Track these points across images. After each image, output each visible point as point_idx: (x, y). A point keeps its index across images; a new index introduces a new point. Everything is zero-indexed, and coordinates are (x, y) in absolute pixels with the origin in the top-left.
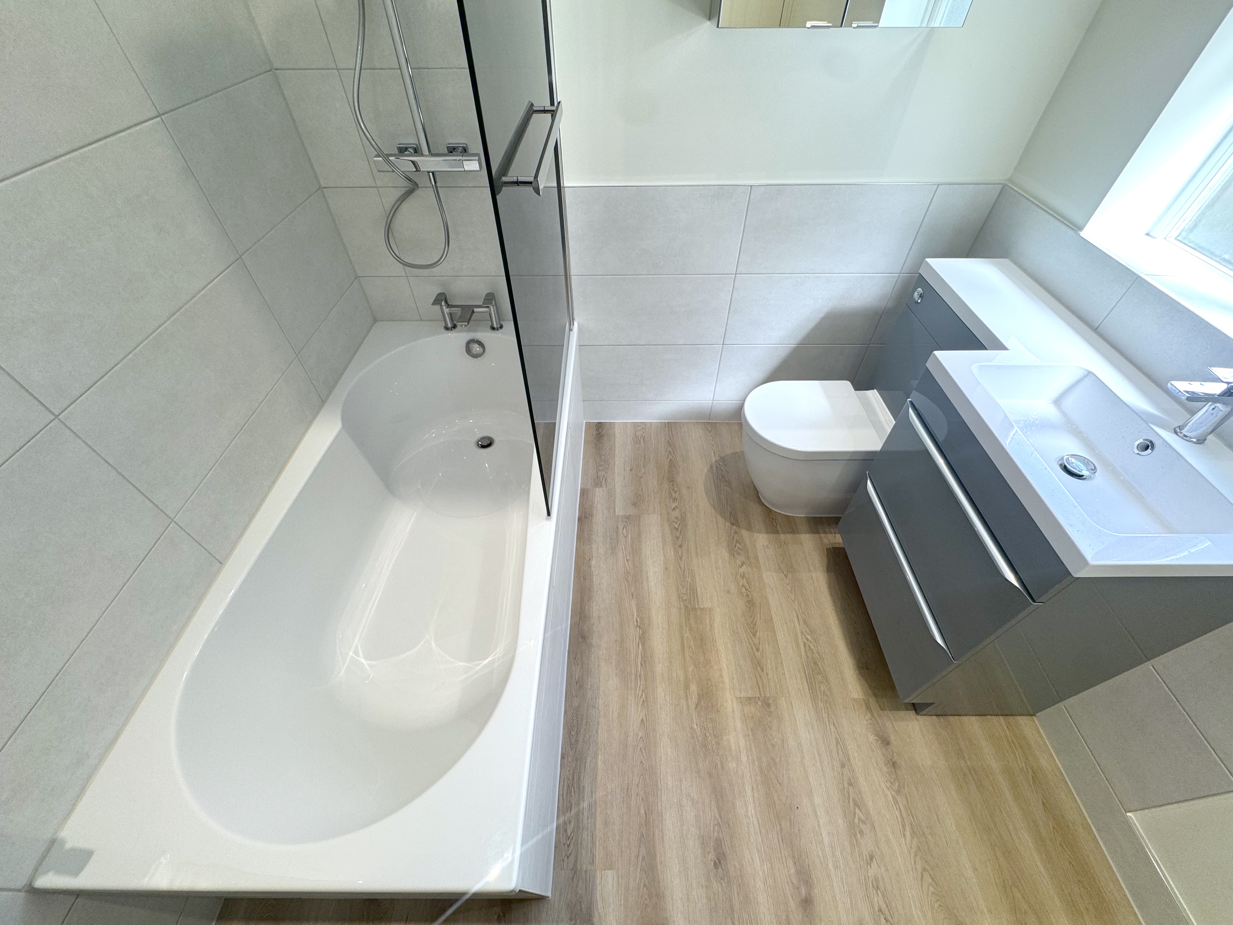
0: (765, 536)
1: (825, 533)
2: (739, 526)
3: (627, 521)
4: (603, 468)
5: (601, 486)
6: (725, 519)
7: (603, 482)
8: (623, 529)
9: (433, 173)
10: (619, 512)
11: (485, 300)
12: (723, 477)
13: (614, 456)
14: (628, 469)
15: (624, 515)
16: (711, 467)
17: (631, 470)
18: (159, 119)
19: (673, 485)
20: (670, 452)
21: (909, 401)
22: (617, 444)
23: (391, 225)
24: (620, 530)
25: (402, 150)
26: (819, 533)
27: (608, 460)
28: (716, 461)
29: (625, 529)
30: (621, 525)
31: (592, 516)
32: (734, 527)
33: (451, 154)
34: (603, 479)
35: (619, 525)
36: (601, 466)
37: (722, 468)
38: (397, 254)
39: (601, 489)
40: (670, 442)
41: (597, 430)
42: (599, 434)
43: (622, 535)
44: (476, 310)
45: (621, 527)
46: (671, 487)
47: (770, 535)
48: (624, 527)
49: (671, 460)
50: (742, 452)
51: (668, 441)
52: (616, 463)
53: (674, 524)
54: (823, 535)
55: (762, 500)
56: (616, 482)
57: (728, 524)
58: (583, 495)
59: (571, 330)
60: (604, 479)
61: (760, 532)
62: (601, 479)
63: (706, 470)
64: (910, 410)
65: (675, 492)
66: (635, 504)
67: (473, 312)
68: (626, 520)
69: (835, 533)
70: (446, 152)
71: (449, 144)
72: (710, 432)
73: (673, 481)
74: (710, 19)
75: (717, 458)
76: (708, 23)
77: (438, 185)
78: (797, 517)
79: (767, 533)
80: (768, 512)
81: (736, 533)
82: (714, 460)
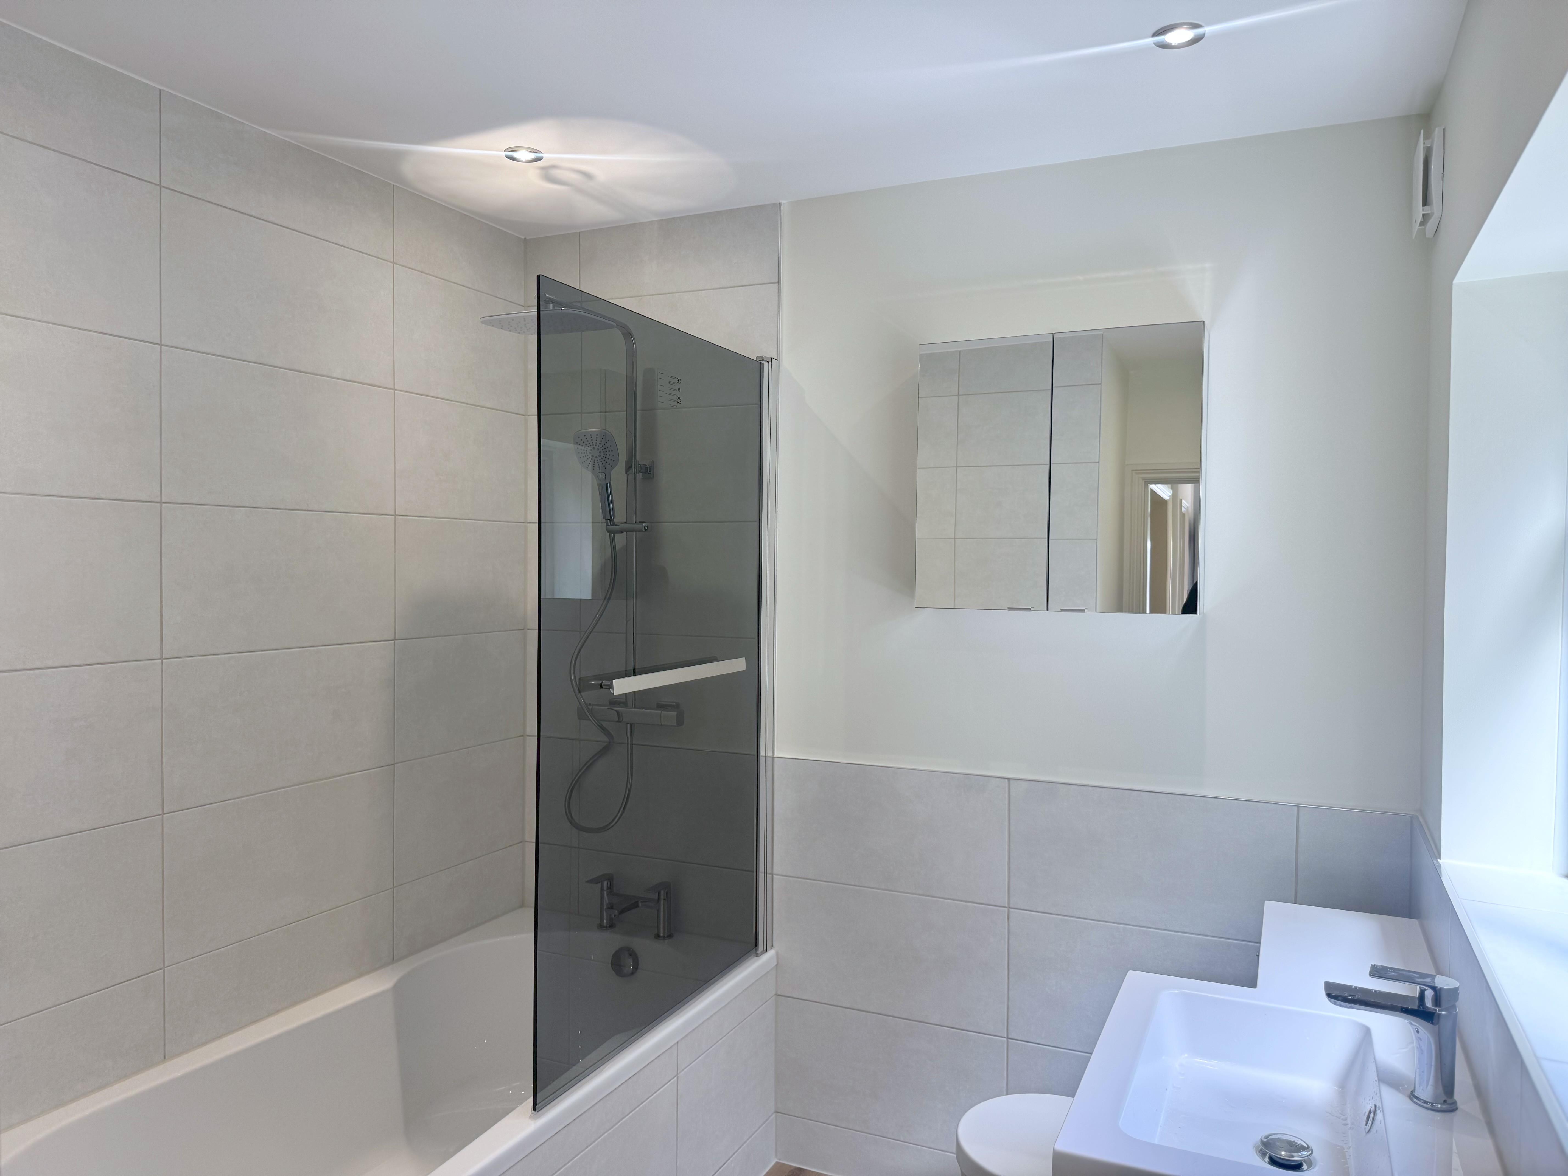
9: (631, 725)
18: (393, 642)
38: (573, 814)
44: (641, 903)
67: (636, 904)
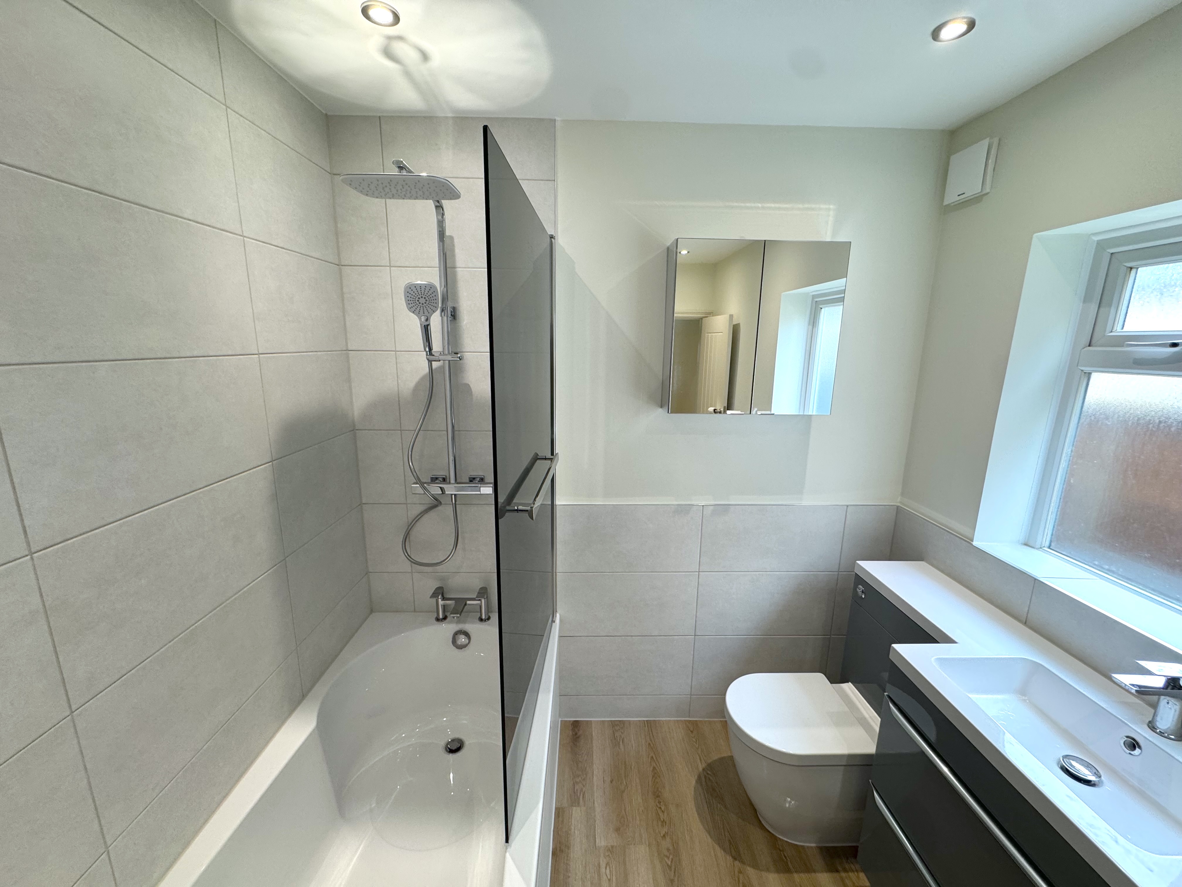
0: (776, 876)
1: (845, 870)
2: (743, 862)
3: (611, 855)
4: (580, 778)
5: (579, 803)
6: (724, 850)
7: (581, 799)
8: (606, 868)
9: (455, 495)
10: (601, 842)
11: (478, 593)
12: (714, 790)
13: (592, 763)
14: (608, 779)
15: (607, 846)
16: (699, 777)
17: (611, 782)
19: (660, 802)
20: (652, 757)
21: (887, 695)
22: (595, 748)
23: (410, 532)
24: (603, 870)
25: (434, 480)
26: (837, 871)
27: (586, 769)
28: (704, 770)
29: (608, 867)
30: (603, 861)
31: (568, 848)
32: (737, 863)
33: (472, 482)
34: (580, 793)
35: (601, 862)
36: (578, 776)
37: (711, 778)
38: (409, 554)
39: (578, 809)
40: (652, 745)
41: (573, 730)
42: (576, 734)
43: (605, 877)
44: (468, 602)
45: (603, 865)
46: (658, 804)
47: (782, 875)
48: (607, 864)
49: (654, 768)
50: (731, 758)
51: (649, 744)
52: (594, 772)
53: (666, 859)
54: (843, 875)
55: (763, 822)
56: (595, 798)
57: (729, 859)
58: (559, 817)
59: (553, 621)
60: (582, 795)
61: (768, 870)
62: (579, 794)
63: (694, 782)
64: (891, 705)
65: (663, 811)
66: (617, 830)
67: (466, 604)
68: (609, 853)
69: (857, 871)
70: (468, 481)
71: (471, 475)
72: (692, 732)
73: (658, 796)
74: (661, 407)
75: (704, 765)
76: (661, 409)
77: (457, 503)
78: (808, 847)
79: (778, 871)
80: (773, 840)
81: (740, 872)
82: (701, 769)
